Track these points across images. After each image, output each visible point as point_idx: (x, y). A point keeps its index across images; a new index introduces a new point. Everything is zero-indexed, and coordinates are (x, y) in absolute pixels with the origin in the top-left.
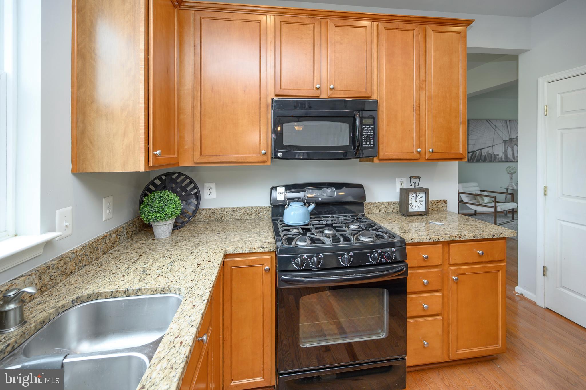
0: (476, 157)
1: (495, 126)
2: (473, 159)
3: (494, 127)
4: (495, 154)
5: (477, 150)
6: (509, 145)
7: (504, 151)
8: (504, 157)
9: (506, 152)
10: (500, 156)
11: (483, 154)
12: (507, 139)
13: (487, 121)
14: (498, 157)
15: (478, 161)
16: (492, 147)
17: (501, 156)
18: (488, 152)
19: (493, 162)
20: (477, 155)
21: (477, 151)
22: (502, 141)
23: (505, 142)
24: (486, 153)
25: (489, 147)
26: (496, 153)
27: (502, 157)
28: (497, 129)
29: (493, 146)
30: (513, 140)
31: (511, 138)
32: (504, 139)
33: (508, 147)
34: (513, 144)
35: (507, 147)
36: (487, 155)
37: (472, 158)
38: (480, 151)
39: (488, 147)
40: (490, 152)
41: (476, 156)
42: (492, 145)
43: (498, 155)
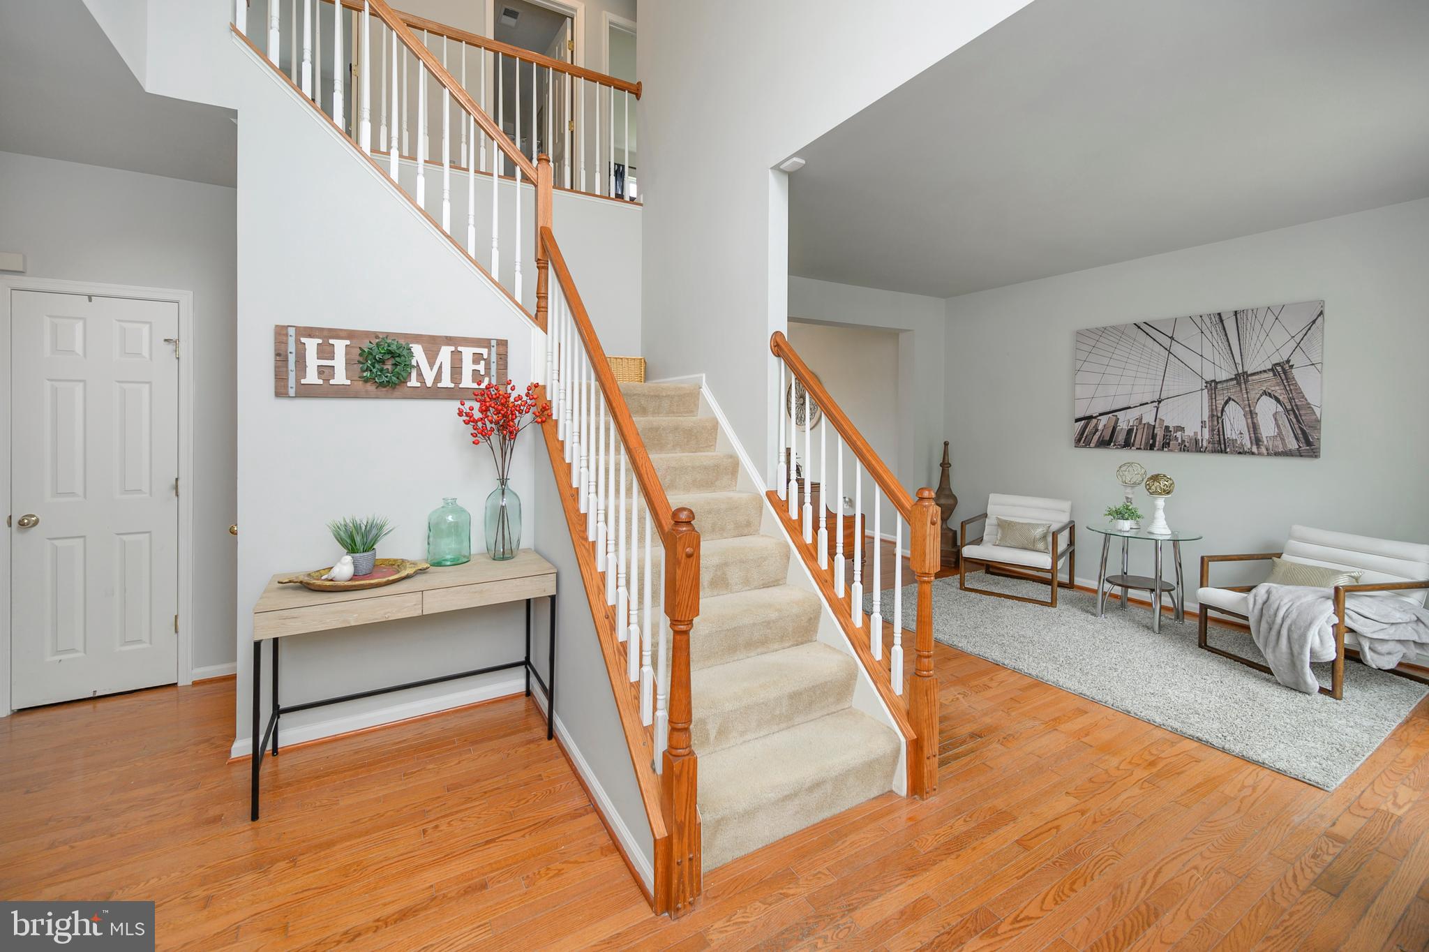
0: (1098, 434)
1: (1172, 338)
2: (1086, 437)
3: (1166, 342)
4: (1167, 428)
5: (1101, 414)
6: (1232, 397)
7: (1206, 418)
8: (1206, 436)
9: (1217, 417)
10: (1189, 433)
11: (1123, 425)
12: (1223, 376)
13: (1139, 327)
14: (1179, 434)
15: (1104, 443)
16: (1156, 404)
17: (1196, 433)
18: (1140, 419)
19: (1162, 449)
20: (1100, 427)
21: (1099, 418)
22: (1199, 384)
23: (1212, 386)
24: (1131, 424)
25: (1147, 403)
26: (1171, 423)
27: (1199, 437)
28: (1176, 348)
29: (1159, 402)
30: (1254, 377)
31: (1245, 373)
32: (1209, 377)
33: (1226, 403)
34: (1254, 394)
35: (1220, 402)
36: (1135, 428)
37: (1085, 435)
38: (1111, 415)
39: (1141, 405)
40: (1149, 419)
41: (1097, 430)
42: (1156, 398)
43: (1182, 429)
